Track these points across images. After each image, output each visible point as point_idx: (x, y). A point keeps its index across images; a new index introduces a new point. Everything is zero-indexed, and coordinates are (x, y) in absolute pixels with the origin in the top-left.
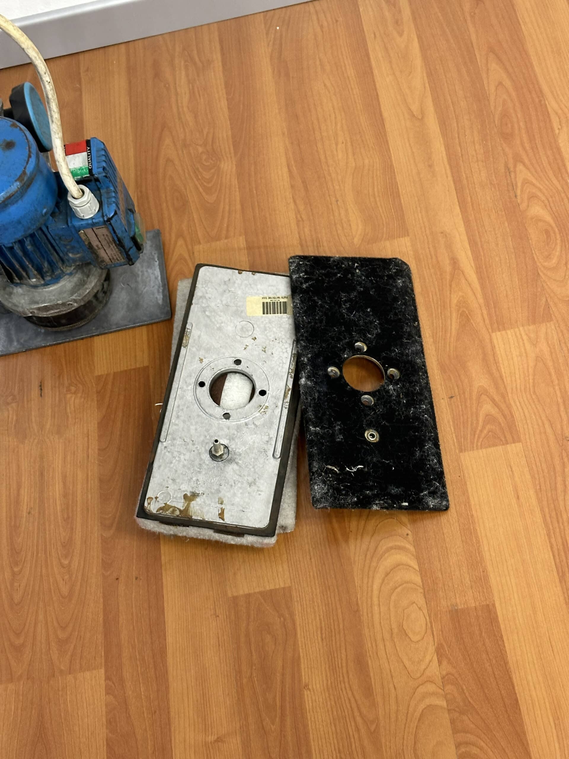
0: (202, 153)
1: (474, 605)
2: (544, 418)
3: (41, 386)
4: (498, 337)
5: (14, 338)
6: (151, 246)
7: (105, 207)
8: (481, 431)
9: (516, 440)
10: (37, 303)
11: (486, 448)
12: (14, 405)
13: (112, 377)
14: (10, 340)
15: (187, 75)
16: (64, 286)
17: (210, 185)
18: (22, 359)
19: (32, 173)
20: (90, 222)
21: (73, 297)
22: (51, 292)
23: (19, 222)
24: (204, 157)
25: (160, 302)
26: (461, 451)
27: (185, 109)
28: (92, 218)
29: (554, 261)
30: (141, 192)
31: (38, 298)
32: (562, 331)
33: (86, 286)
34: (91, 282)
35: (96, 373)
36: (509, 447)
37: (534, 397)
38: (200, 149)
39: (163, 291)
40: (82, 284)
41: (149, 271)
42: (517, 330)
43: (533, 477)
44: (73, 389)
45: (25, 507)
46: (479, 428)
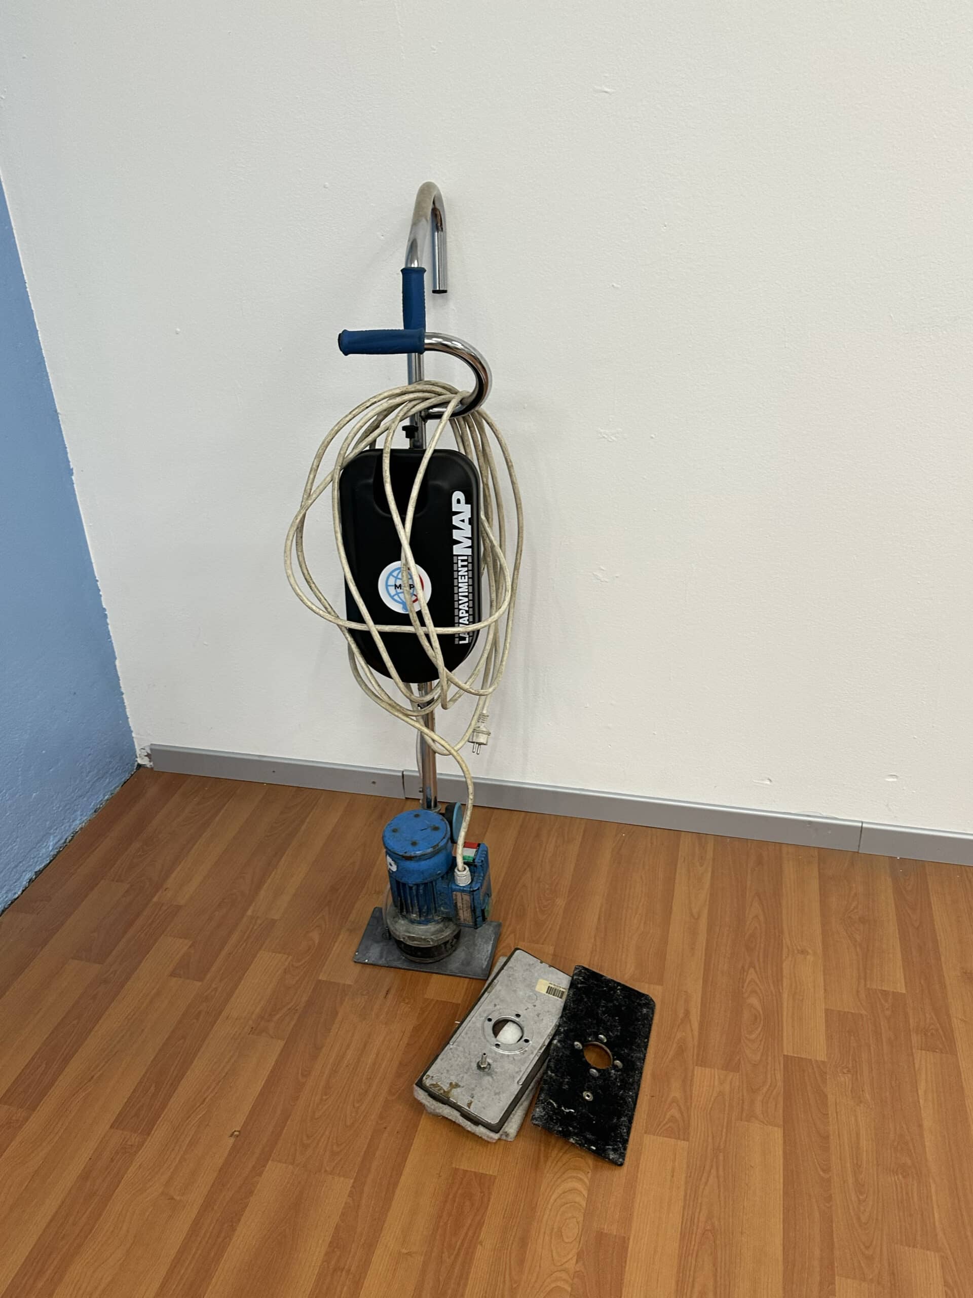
0: (548, 889)
1: (615, 1233)
2: (710, 1133)
3: (388, 991)
4: (698, 1071)
5: (385, 956)
6: (492, 931)
7: (474, 883)
8: (665, 1125)
9: (686, 1139)
10: (409, 932)
11: (663, 1137)
12: (366, 997)
13: (434, 1002)
14: (381, 957)
15: (556, 842)
16: (430, 928)
17: (544, 909)
18: (383, 971)
19: (442, 846)
20: (462, 888)
21: (432, 937)
22: (420, 929)
23: (422, 873)
24: (548, 892)
25: (484, 967)
26: (646, 1133)
27: (547, 860)
28: (464, 887)
29: (753, 1036)
30: (499, 898)
31: (411, 930)
32: (742, 1082)
33: (443, 933)
34: (447, 932)
35: (426, 996)
36: (679, 1142)
37: (708, 1116)
38: (547, 886)
39: (489, 960)
40: (441, 931)
41: (485, 946)
42: (713, 1070)
43: (688, 1167)
44: (407, 1001)
45: (346, 1062)
46: (665, 1122)
